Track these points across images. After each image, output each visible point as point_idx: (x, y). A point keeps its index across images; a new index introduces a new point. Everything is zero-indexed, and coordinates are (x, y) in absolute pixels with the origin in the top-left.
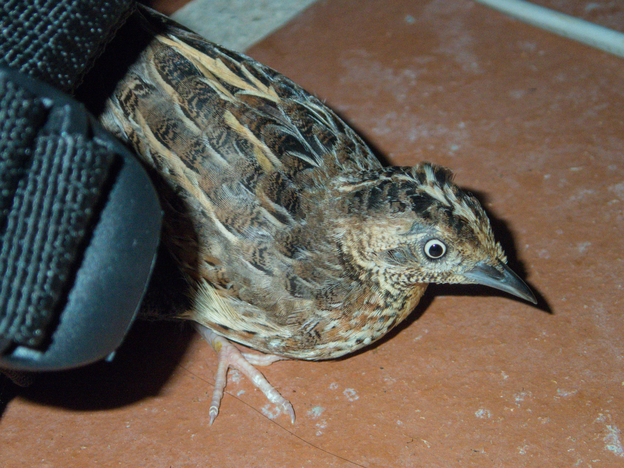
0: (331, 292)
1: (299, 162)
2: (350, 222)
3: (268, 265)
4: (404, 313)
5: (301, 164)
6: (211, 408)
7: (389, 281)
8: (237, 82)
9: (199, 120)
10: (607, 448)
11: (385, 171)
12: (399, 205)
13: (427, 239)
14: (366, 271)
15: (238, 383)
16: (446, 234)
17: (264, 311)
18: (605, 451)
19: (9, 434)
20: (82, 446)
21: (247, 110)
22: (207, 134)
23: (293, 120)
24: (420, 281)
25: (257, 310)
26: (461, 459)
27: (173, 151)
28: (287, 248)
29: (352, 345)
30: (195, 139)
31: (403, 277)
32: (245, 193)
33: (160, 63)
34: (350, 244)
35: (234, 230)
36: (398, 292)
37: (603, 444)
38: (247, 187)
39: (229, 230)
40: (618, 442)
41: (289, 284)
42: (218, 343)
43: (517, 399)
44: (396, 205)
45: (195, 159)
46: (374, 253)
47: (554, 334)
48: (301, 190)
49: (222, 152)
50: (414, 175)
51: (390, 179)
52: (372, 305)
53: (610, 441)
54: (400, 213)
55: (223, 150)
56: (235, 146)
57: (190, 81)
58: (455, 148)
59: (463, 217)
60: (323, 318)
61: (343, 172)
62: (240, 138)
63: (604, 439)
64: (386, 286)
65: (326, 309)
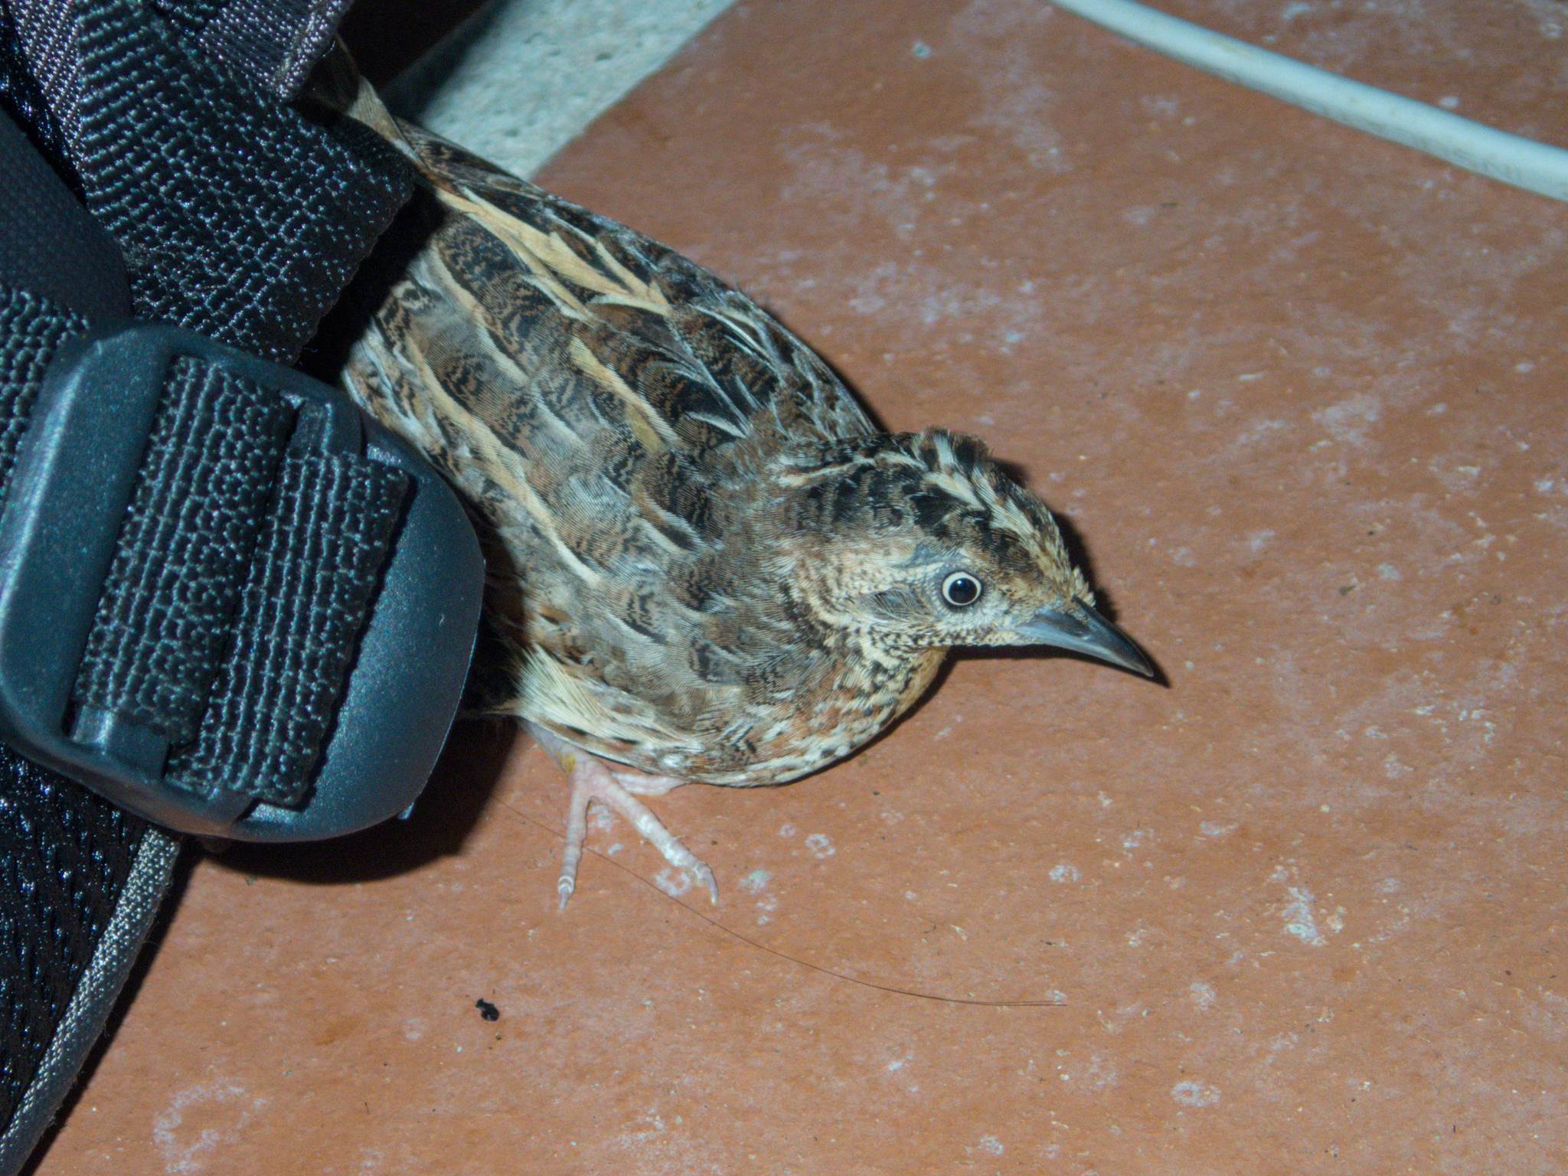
0: (773, 671)
1: (709, 432)
2: (801, 546)
3: (656, 623)
4: (911, 696)
5: (713, 434)
6: (561, 879)
7: (880, 645)
8: (590, 278)
9: (524, 358)
10: (1288, 930)
11: (863, 445)
12: (889, 513)
13: (946, 572)
14: (838, 631)
15: (608, 830)
16: (979, 563)
17: (652, 705)
18: (1283, 936)
19: (191, 940)
20: (328, 956)
21: (612, 335)
22: (539, 384)
23: (695, 349)
24: (937, 644)
25: (639, 703)
26: (1023, 959)
27: (477, 415)
28: (690, 592)
29: (814, 758)
30: (518, 394)
31: (904, 638)
32: (612, 492)
33: (449, 247)
34: (805, 584)
35: (593, 562)
36: (896, 662)
37: (1281, 923)
38: (615, 481)
39: (583, 561)
40: (1310, 917)
41: (696, 658)
42: (567, 756)
43: (1127, 845)
44: (885, 513)
45: (517, 430)
46: (849, 598)
47: (1199, 717)
48: (714, 485)
49: (567, 417)
50: (917, 452)
51: (871, 461)
52: (849, 690)
53: (1294, 917)
54: (892, 529)
55: (570, 415)
56: (592, 406)
57: (505, 281)
58: (1013, 337)
59: (1010, 530)
60: (761, 719)
61: (789, 443)
62: (600, 390)
63: (1284, 913)
64: (873, 653)
65: (764, 703)
